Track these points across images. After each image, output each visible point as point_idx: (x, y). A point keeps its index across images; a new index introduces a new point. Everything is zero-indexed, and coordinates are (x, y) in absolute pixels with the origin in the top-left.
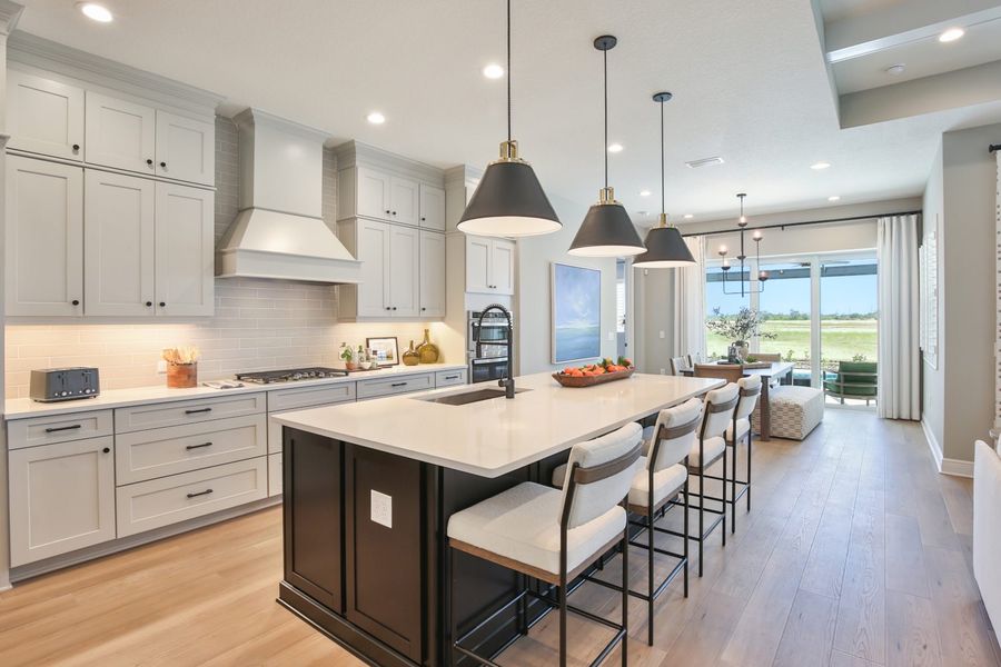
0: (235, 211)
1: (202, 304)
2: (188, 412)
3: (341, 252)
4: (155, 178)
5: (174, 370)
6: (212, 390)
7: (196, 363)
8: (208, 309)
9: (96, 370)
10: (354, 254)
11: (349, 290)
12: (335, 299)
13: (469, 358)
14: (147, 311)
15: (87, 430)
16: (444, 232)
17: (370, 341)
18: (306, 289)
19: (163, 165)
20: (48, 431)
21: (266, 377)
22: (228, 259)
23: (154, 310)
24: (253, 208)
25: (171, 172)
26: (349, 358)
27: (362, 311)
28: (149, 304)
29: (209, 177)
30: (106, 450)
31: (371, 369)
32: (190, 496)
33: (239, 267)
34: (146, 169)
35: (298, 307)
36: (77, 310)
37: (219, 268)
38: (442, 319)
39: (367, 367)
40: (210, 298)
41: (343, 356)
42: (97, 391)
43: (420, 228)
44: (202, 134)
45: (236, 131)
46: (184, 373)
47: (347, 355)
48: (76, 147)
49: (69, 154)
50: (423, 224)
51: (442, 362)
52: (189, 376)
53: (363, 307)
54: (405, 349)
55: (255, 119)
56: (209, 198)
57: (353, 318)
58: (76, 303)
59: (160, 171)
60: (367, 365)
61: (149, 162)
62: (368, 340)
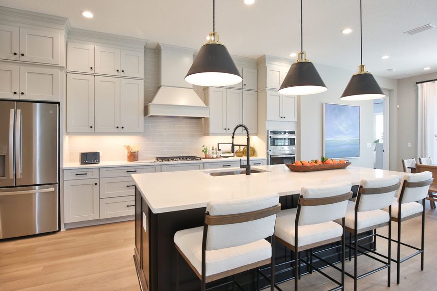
0: (153, 87)
1: (139, 127)
2: (128, 172)
3: (202, 104)
4: (120, 77)
5: (129, 155)
7: (138, 152)
8: (142, 129)
9: (99, 153)
10: (207, 105)
11: (206, 120)
12: (200, 124)
13: (268, 154)
14: (117, 130)
15: (89, 176)
16: (257, 90)
17: (219, 145)
18: (189, 121)
19: (123, 71)
20: (77, 175)
23: (120, 130)
24: (161, 86)
25: (126, 74)
26: (205, 152)
28: (118, 127)
29: (142, 74)
30: (96, 184)
31: (217, 158)
32: (128, 206)
33: (151, 111)
34: (116, 73)
35: (185, 129)
36: (92, 130)
38: (256, 134)
39: (215, 157)
40: (142, 124)
41: (203, 151)
42: (99, 161)
43: (243, 89)
44: (139, 57)
45: (154, 53)
46: (133, 156)
47: (205, 151)
48: (91, 68)
49: (89, 71)
50: (244, 87)
51: (256, 156)
52: (134, 157)
53: (212, 129)
54: (237, 149)
55: (161, 48)
56: (142, 83)
57: (208, 134)
58: (91, 127)
59: (122, 74)
60: (215, 155)
61: (118, 71)
62: (218, 144)
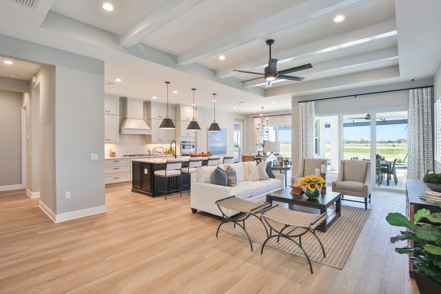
0: (123, 119)
2: (114, 162)
3: (148, 128)
5: (111, 154)
6: (119, 157)
7: (115, 152)
8: (118, 141)
10: (151, 128)
11: (150, 136)
12: (146, 138)
16: (175, 120)
19: (109, 111)
21: (130, 156)
22: (122, 130)
23: (108, 141)
24: (127, 119)
25: (111, 113)
27: (153, 141)
28: (106, 140)
29: (118, 113)
32: (114, 178)
33: (124, 132)
35: (138, 140)
37: (120, 132)
40: (118, 138)
44: (117, 104)
45: (124, 101)
47: (149, 152)
52: (114, 155)
53: (153, 139)
54: (165, 150)
55: (127, 99)
56: (118, 117)
57: (151, 143)
59: (109, 113)
60: (154, 154)
62: (155, 148)
